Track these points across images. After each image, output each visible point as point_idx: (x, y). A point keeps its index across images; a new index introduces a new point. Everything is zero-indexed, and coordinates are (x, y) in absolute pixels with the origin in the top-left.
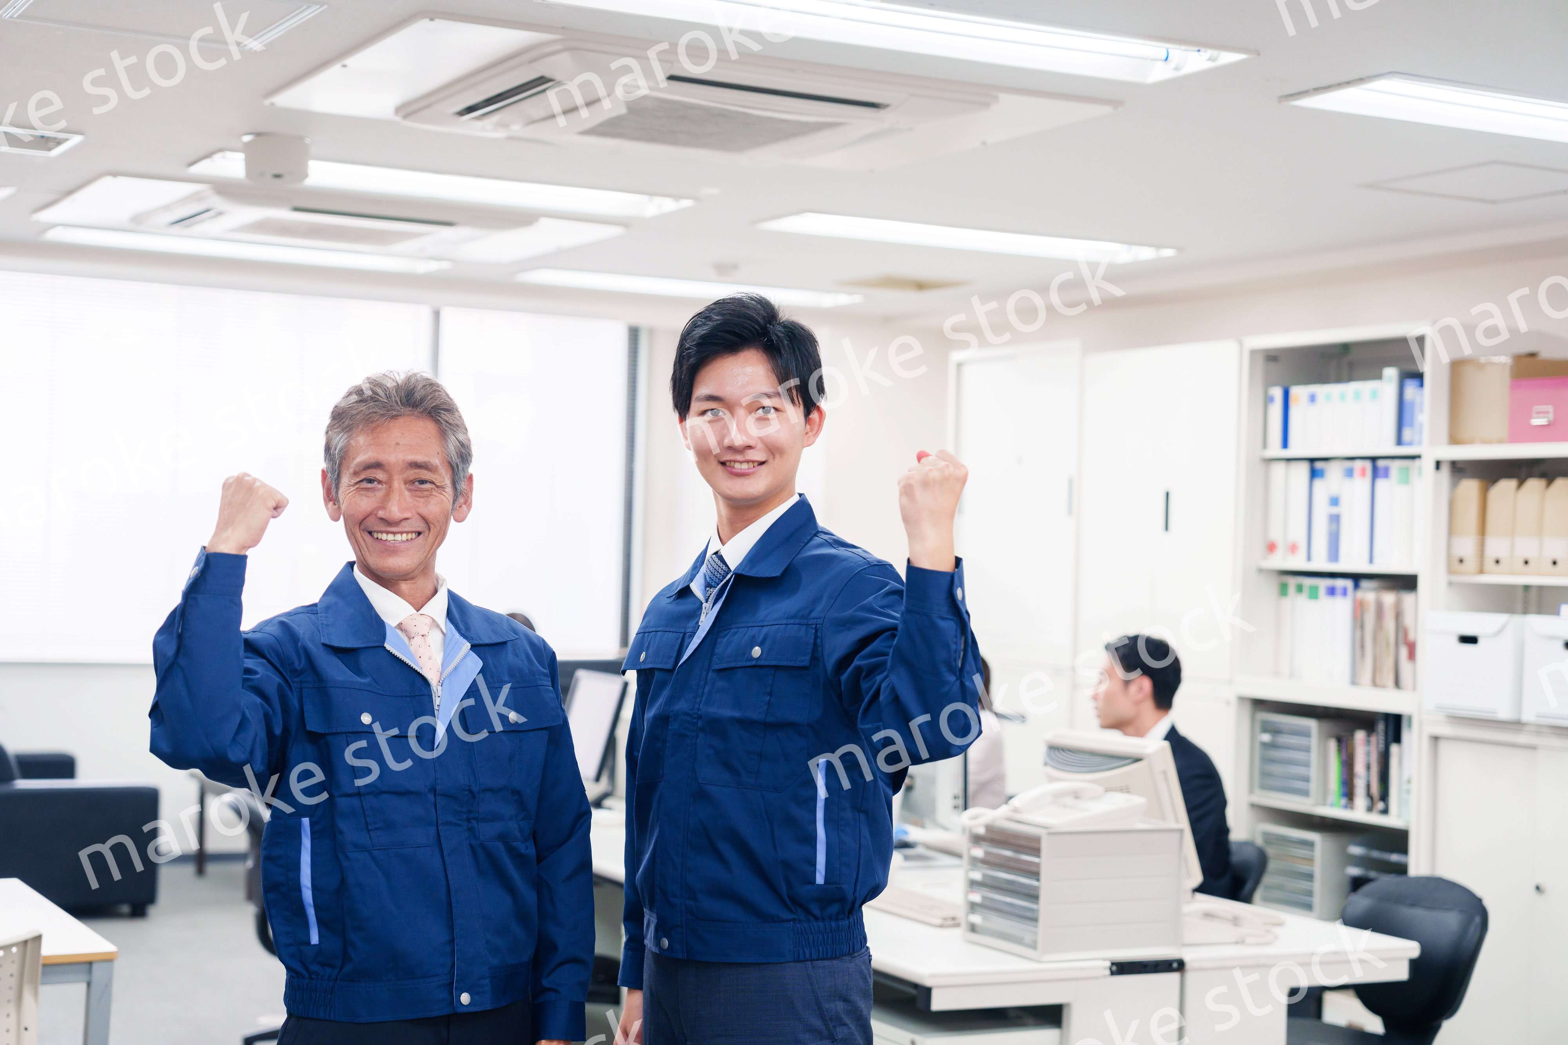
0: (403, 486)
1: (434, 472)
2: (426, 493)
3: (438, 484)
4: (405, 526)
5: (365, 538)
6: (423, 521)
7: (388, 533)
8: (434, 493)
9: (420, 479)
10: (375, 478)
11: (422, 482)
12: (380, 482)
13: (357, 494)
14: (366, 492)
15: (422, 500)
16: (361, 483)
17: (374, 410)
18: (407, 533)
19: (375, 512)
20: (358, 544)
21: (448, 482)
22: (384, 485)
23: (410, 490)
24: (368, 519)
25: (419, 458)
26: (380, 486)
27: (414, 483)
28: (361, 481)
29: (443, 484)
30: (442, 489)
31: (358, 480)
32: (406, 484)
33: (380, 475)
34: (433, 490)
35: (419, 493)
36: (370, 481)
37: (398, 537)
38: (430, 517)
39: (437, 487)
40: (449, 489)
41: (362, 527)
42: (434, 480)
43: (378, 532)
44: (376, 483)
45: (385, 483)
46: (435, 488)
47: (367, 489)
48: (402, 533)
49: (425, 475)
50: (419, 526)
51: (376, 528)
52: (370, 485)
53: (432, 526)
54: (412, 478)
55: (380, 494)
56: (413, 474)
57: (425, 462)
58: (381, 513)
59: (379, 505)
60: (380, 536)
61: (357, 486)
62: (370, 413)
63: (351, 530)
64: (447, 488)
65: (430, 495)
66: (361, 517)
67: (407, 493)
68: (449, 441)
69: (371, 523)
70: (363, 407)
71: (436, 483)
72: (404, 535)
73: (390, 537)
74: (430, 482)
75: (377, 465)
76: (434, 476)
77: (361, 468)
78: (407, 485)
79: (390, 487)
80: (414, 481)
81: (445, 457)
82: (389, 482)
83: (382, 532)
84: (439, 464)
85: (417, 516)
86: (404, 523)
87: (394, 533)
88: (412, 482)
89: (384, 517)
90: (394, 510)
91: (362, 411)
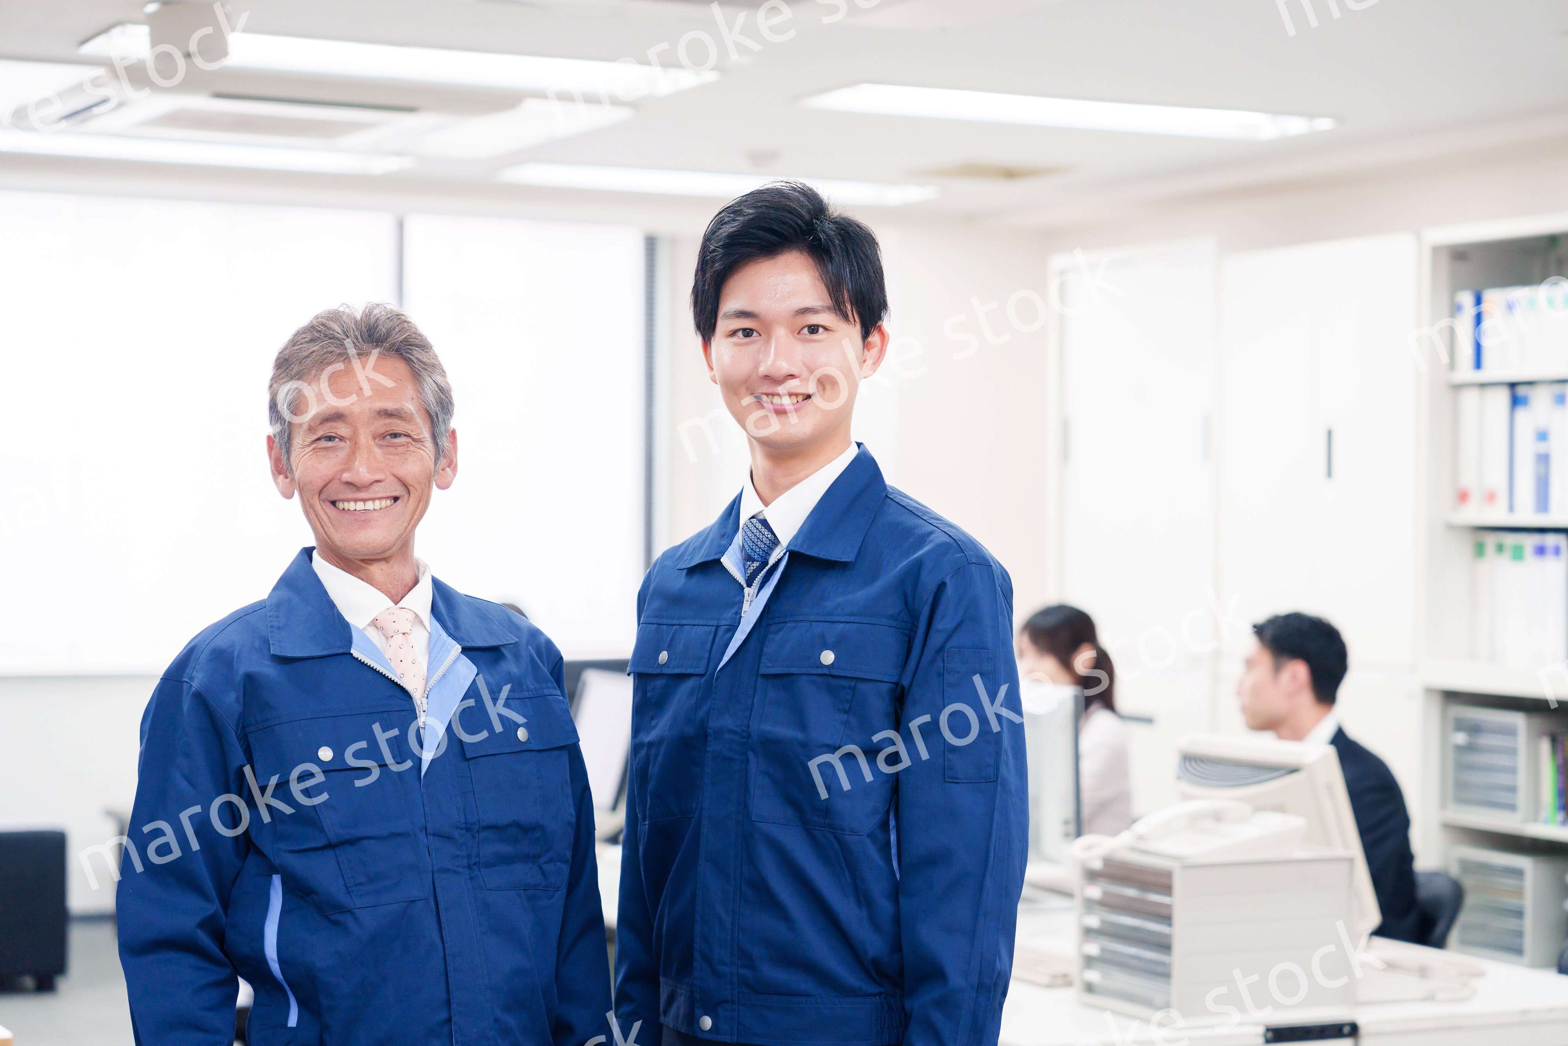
0: (371, 442)
1: (409, 421)
2: (401, 449)
3: (415, 437)
4: (378, 490)
5: (327, 511)
6: (399, 483)
7: (356, 500)
8: (412, 448)
9: (391, 432)
10: (336, 434)
11: (395, 435)
12: (342, 439)
13: (314, 455)
14: (325, 453)
15: (397, 458)
16: (319, 442)
17: (329, 349)
18: (380, 499)
19: (338, 476)
20: (319, 521)
21: (426, 434)
22: (347, 441)
23: (380, 446)
24: (330, 485)
25: (390, 405)
26: (342, 444)
27: (384, 438)
28: (318, 439)
29: (422, 436)
30: (420, 443)
31: (315, 437)
32: (374, 438)
33: (342, 430)
34: (409, 445)
35: (392, 449)
36: (330, 438)
37: (370, 505)
38: (409, 480)
39: (415, 440)
40: (429, 444)
41: (323, 496)
42: (410, 432)
43: (343, 501)
44: (337, 440)
45: (350, 439)
46: (412, 441)
47: (326, 449)
48: (373, 499)
49: (399, 426)
50: (398, 491)
51: (341, 496)
52: (330, 444)
53: (411, 489)
54: (382, 430)
55: (342, 454)
56: (382, 425)
57: (396, 410)
58: (346, 476)
59: (342, 467)
60: (346, 505)
61: (314, 446)
62: (325, 353)
63: (309, 501)
64: (427, 442)
65: (407, 451)
66: (320, 484)
67: (377, 450)
68: (425, 384)
69: (332, 492)
70: (315, 347)
71: (412, 435)
72: (377, 502)
73: (360, 506)
74: (405, 435)
75: (337, 416)
76: (410, 427)
77: (318, 422)
78: (376, 441)
79: (356, 444)
80: (385, 435)
81: (421, 403)
82: (354, 439)
83: (348, 501)
84: (414, 412)
85: (392, 478)
86: (376, 487)
87: (364, 500)
88: (383, 436)
89: (350, 480)
90: (362, 472)
91: (313, 352)
